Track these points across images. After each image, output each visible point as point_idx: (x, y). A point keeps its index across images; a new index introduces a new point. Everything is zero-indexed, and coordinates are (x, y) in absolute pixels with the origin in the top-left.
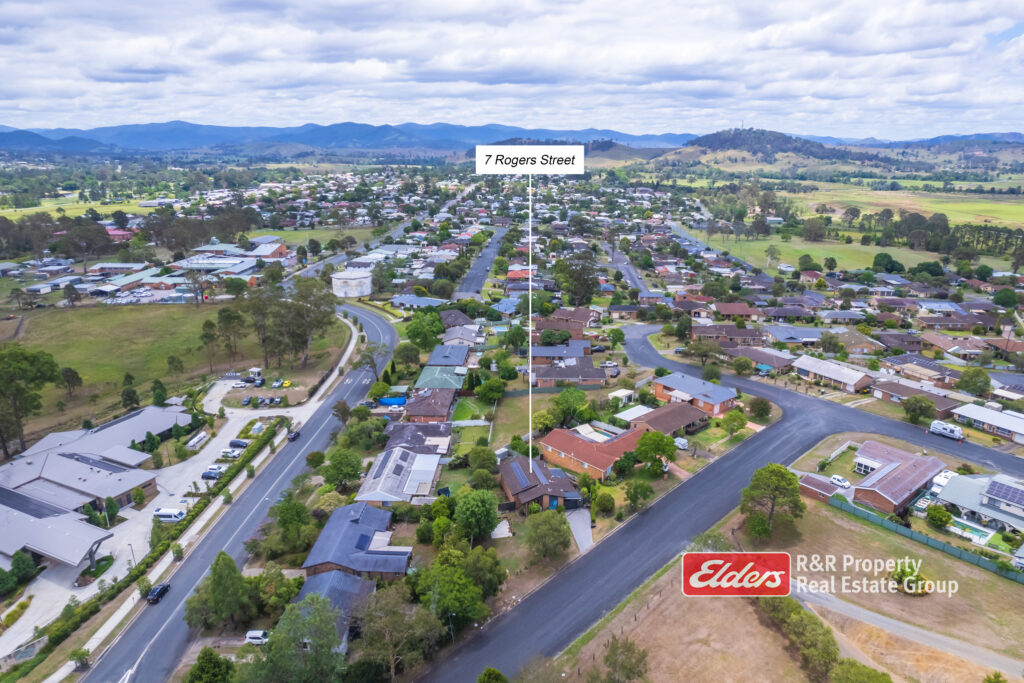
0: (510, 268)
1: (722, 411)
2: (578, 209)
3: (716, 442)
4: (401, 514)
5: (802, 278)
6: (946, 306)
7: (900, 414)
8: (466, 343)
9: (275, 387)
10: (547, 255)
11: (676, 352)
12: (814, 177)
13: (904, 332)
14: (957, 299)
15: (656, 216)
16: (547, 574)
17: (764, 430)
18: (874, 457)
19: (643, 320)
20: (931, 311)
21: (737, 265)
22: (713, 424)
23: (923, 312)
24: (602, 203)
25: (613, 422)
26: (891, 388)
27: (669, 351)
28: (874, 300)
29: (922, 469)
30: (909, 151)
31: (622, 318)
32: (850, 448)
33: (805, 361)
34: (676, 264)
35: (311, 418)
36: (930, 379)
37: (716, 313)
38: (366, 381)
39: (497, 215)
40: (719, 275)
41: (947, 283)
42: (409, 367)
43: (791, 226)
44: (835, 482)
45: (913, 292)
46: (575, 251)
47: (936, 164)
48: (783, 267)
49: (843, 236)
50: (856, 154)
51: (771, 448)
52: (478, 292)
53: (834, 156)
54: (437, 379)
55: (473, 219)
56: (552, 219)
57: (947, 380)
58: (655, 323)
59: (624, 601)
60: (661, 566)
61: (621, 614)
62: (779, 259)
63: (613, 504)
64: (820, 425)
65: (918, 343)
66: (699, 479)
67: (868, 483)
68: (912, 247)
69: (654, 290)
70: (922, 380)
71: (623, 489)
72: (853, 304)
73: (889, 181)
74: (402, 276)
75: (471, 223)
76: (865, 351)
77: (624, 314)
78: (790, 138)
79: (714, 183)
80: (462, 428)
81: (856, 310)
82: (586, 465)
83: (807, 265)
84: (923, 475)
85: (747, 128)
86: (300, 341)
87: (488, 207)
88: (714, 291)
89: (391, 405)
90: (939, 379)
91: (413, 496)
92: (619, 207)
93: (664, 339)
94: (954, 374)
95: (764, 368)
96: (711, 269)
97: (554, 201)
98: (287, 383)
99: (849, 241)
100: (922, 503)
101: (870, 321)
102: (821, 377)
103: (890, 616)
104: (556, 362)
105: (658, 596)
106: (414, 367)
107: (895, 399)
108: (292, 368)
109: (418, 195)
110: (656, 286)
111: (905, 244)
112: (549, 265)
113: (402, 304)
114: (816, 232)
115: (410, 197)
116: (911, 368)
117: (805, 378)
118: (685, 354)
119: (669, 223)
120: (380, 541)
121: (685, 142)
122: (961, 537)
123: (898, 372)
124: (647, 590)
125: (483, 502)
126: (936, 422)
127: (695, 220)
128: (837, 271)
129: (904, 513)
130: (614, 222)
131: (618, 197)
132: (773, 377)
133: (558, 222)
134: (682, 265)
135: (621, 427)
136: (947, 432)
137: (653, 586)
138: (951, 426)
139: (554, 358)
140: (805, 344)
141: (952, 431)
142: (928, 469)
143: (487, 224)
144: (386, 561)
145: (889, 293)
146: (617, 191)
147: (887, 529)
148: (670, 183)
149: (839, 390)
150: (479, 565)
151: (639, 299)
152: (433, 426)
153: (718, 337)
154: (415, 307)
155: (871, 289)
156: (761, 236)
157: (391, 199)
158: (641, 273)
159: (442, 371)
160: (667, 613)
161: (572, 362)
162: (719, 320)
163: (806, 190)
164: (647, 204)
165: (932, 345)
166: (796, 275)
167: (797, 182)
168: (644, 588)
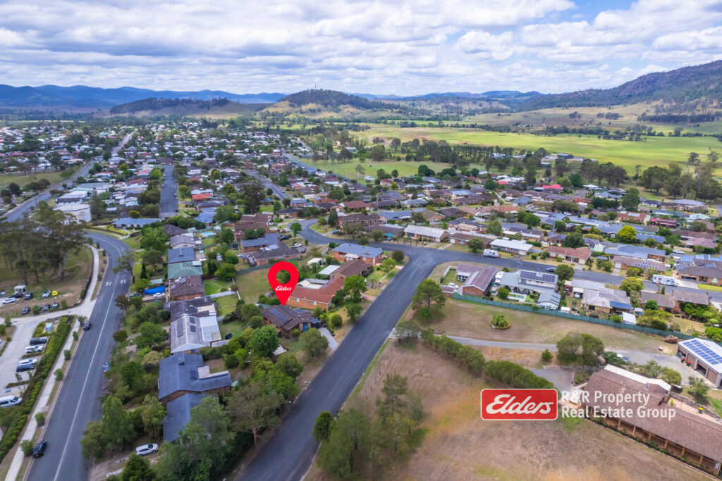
0: (193, 192)
1: (377, 262)
2: (218, 149)
3: (382, 279)
4: (208, 355)
5: (381, 184)
6: (464, 192)
7: (467, 250)
8: (190, 246)
9: (45, 297)
10: (213, 182)
11: (333, 234)
12: (366, 120)
13: (449, 208)
14: (468, 188)
15: (275, 151)
16: (319, 365)
17: (403, 269)
18: (465, 271)
19: (302, 218)
20: (458, 196)
21: (341, 179)
22: (375, 269)
23: (454, 197)
24: (233, 143)
25: (319, 277)
26: (458, 237)
27: (329, 233)
28: (427, 191)
29: (489, 272)
30: (415, 102)
31: (287, 217)
32: (451, 269)
33: (410, 228)
34: (302, 181)
35: (93, 312)
36: (473, 230)
37: (346, 208)
38: (123, 281)
39: (160, 156)
40: (332, 186)
41: (460, 179)
42: (155, 267)
43: (362, 152)
44: (451, 286)
45: (444, 186)
46: (231, 178)
47: (431, 111)
48: (368, 178)
49: (394, 157)
50: (387, 105)
51: (411, 277)
52: (177, 211)
53: (375, 107)
54: (183, 271)
55: (142, 160)
56: (202, 157)
57: (481, 230)
58: (310, 218)
59: (368, 367)
60: (380, 347)
61: (370, 375)
62: (364, 173)
63: (341, 320)
64: (430, 261)
65: (460, 213)
66: (380, 299)
67: (468, 283)
68: (434, 161)
69: (295, 199)
70: (470, 231)
71: (344, 310)
72: (418, 195)
73: (410, 122)
74: (112, 205)
75: (141, 163)
76: (436, 220)
77: (287, 215)
78: (347, 95)
79: (304, 126)
80: (217, 299)
81: (421, 199)
82: (315, 303)
83: (382, 176)
84: (490, 275)
85: (319, 89)
86: (56, 260)
87: (149, 151)
88: (336, 195)
89: (155, 293)
90: (477, 230)
91: (211, 342)
92: (246, 146)
93: (321, 227)
94: (483, 226)
95: (389, 235)
96: (326, 182)
97: (198, 144)
98: (55, 293)
99: (399, 159)
100: (494, 289)
101: (430, 203)
102: (421, 236)
103: (498, 341)
104: (262, 249)
105: (386, 361)
106: (160, 266)
107: (462, 242)
108: (51, 282)
109: (86, 144)
110: (295, 196)
111: (430, 159)
112: (218, 189)
113: (124, 225)
114: (379, 155)
115: (80, 146)
116: (462, 225)
117: (413, 238)
118: (340, 234)
119: (285, 155)
120: (204, 372)
121: (279, 99)
122: (514, 300)
123: (457, 229)
124: (378, 360)
125: (270, 332)
126: (486, 250)
127: (301, 152)
128: (399, 177)
129: (488, 294)
130: (248, 157)
131: (244, 139)
132: (395, 240)
133: (207, 159)
134: (306, 182)
135: (324, 279)
136: (491, 254)
137: (381, 356)
138: (493, 251)
139: (259, 246)
140: (404, 220)
141: (494, 253)
142: (492, 272)
143: (154, 163)
144: (217, 381)
145: (432, 188)
146: (241, 135)
147: (483, 304)
148: (275, 128)
149: (432, 242)
150: (288, 364)
151: (291, 205)
152: (199, 300)
153: (354, 222)
154: (135, 226)
155: (423, 187)
156: (346, 160)
157: (63, 148)
158: (284, 189)
159: (183, 265)
160: (394, 367)
161: (275, 247)
162: (349, 212)
163: (363, 129)
164: (265, 143)
165: (466, 213)
166: (377, 182)
167: (356, 124)
168: (376, 359)
